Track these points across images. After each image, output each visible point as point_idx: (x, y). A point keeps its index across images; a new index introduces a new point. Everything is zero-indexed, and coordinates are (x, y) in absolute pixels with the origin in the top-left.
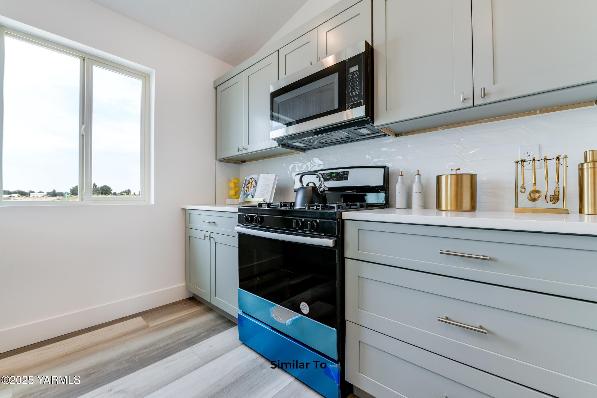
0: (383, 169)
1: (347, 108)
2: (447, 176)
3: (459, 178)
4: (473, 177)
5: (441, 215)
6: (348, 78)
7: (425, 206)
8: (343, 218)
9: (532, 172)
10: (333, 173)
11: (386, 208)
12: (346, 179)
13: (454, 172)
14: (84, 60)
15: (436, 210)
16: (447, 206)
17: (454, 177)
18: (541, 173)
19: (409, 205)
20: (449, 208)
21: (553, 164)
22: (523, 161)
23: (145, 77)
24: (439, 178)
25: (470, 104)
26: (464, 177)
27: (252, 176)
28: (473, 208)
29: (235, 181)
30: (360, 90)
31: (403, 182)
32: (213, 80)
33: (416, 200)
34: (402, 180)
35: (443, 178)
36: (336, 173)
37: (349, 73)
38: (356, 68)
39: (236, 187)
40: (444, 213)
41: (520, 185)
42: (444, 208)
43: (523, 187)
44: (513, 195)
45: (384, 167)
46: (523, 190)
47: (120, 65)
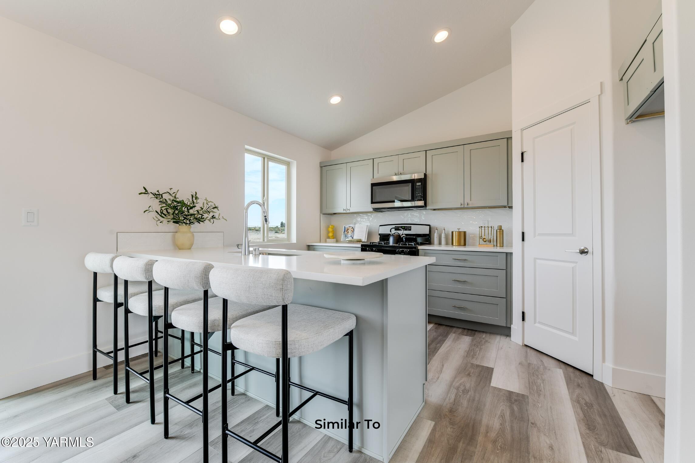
0: (429, 226)
1: (416, 201)
2: (455, 232)
3: (460, 233)
4: (465, 233)
5: (453, 247)
6: (416, 187)
7: (447, 244)
8: (418, 249)
9: (484, 230)
10: (403, 226)
11: (430, 244)
12: (410, 230)
13: (458, 230)
14: (264, 158)
15: (451, 245)
16: (455, 244)
17: (458, 232)
18: (486, 231)
19: (440, 243)
20: (456, 245)
21: (490, 228)
22: (481, 227)
23: (288, 164)
24: (452, 232)
25: (463, 206)
26: (462, 232)
27: (350, 225)
28: (465, 245)
29: (332, 227)
30: (422, 194)
31: (437, 233)
32: (319, 162)
33: (443, 241)
34: (437, 232)
35: (454, 232)
36: (404, 226)
37: (416, 185)
38: (420, 184)
39: (333, 231)
40: (454, 247)
41: (480, 236)
42: (454, 245)
43: (481, 237)
44: (479, 239)
45: (429, 225)
46: (481, 238)
47: (276, 158)
